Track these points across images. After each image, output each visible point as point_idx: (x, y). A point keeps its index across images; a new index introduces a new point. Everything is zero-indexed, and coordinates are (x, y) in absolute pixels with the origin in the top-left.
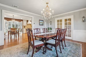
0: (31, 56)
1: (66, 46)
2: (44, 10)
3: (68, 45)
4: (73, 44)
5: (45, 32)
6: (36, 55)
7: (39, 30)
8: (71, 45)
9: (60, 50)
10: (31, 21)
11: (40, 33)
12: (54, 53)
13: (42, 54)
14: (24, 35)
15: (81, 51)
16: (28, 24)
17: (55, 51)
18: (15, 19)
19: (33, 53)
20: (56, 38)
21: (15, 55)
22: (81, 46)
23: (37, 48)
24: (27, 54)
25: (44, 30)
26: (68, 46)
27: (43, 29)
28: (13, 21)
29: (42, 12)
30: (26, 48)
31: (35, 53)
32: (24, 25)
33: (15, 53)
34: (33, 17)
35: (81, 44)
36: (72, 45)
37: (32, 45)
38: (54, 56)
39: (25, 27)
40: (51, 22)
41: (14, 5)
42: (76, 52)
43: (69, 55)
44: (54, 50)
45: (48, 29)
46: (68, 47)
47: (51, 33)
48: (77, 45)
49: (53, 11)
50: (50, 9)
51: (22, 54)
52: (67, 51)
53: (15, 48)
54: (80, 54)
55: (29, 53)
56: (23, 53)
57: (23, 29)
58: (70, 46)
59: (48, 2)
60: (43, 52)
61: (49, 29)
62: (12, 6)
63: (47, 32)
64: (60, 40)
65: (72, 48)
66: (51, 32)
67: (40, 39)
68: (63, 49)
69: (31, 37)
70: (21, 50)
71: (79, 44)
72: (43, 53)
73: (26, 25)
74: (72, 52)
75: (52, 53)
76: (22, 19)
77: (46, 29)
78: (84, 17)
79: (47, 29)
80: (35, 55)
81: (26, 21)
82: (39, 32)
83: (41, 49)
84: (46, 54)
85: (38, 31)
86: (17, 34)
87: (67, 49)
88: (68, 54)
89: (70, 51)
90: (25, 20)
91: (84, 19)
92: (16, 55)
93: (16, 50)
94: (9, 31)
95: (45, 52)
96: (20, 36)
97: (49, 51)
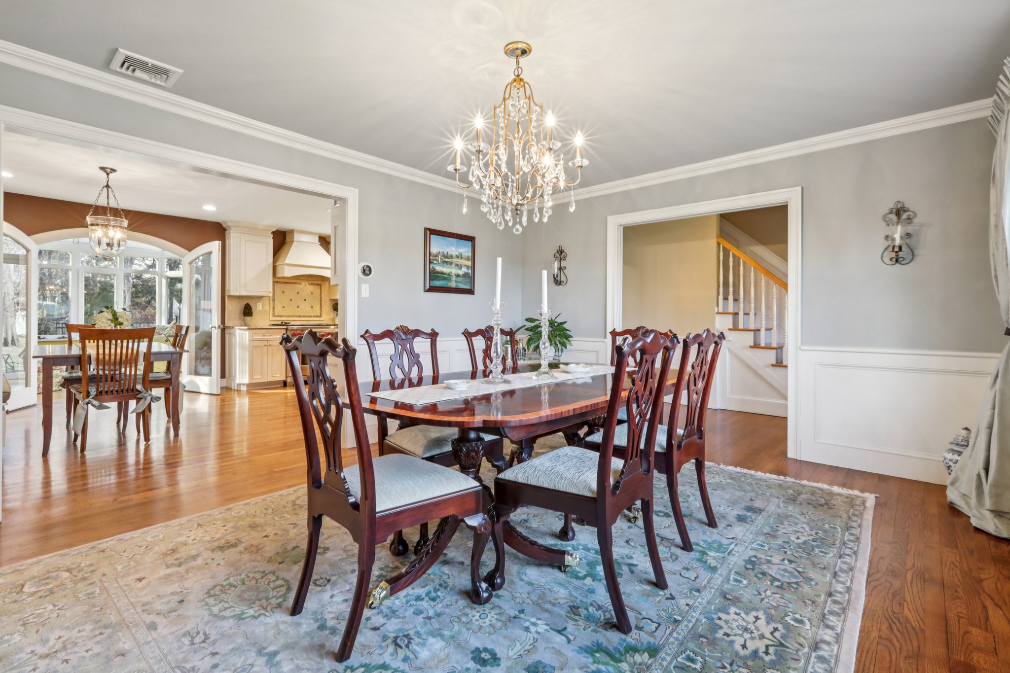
0: (342, 627)
1: (712, 523)
2: (479, 123)
3: (733, 513)
4: (793, 499)
5: (496, 367)
6: (393, 613)
7: (421, 346)
8: (772, 508)
9: (645, 564)
10: (324, 242)
11: (435, 380)
12: (592, 591)
13: (462, 602)
14: (242, 404)
15: (863, 565)
16: (287, 272)
17: (600, 569)
18: (128, 213)
19: (361, 599)
20: (608, 437)
21: (153, 627)
22: (869, 516)
23: (400, 548)
24: (296, 609)
25: (479, 343)
26: (741, 519)
27: (468, 335)
28: (99, 232)
29: (458, 144)
30: (270, 548)
31: (379, 592)
32: (234, 289)
33: (146, 608)
34: (351, 194)
35: (870, 499)
36: (774, 506)
37: (355, 506)
38: (589, 618)
39: (247, 311)
40: (561, 254)
41: (123, 52)
42: (812, 574)
43: (736, 601)
44: (591, 565)
45: (522, 338)
46: (738, 530)
47: (559, 376)
48: (824, 503)
49: (579, 140)
50: (551, 121)
51: (240, 617)
52: (723, 571)
53: (149, 558)
54: (849, 590)
55: (311, 603)
56: (251, 603)
57: (223, 331)
58: (760, 519)
59: (521, 37)
60: (464, 580)
61: (535, 332)
62: (106, 66)
63: (515, 370)
64: (645, 454)
65: (772, 535)
66: (554, 366)
67: (438, 442)
68: (687, 546)
69: (337, 425)
70: (222, 574)
71: (851, 500)
72: (474, 596)
73: (265, 287)
74: (773, 571)
75: (562, 593)
76: (209, 210)
77: (498, 338)
78: (899, 211)
79: (511, 334)
80: (377, 620)
81: (270, 241)
82: (428, 372)
83: (451, 552)
84: (505, 600)
85: (415, 359)
86: (158, 392)
87: (720, 548)
88: (728, 599)
89: (752, 563)
90: (252, 230)
91: (898, 234)
92: (161, 621)
93: (164, 571)
94: (49, 363)
95: (493, 586)
96: (193, 415)
97: (533, 573)
